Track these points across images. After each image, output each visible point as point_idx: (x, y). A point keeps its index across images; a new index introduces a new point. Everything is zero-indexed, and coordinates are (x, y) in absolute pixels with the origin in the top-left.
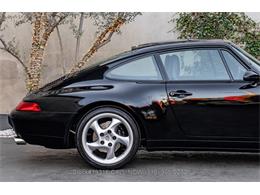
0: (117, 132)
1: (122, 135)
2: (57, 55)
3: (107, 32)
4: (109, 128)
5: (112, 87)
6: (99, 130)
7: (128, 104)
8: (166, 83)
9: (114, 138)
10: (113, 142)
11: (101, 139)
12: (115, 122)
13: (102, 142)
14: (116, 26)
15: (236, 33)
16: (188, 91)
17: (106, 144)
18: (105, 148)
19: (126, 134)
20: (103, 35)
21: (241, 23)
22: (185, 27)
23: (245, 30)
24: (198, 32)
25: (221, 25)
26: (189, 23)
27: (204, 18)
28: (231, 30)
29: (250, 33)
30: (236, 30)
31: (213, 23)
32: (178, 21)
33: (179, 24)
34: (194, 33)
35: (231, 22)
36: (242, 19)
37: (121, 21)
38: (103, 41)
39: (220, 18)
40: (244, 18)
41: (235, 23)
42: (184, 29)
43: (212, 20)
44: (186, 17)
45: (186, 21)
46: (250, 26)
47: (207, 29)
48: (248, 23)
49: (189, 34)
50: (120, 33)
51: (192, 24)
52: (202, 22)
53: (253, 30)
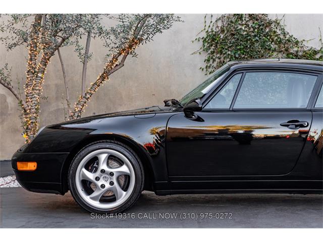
2: (57, 85)
3: (120, 54)
14: (130, 47)
15: (275, 53)
21: (280, 42)
22: (213, 47)
23: (286, 50)
24: (229, 53)
25: (256, 45)
26: (217, 43)
27: (236, 36)
28: (270, 49)
29: (292, 54)
30: (275, 50)
31: (247, 41)
32: (205, 41)
33: (206, 44)
34: (224, 54)
35: (269, 40)
36: (282, 37)
37: (137, 41)
38: (115, 65)
39: (255, 36)
40: (284, 34)
41: (273, 41)
42: (212, 50)
43: (246, 38)
44: (214, 35)
45: (213, 40)
46: (291, 45)
47: (240, 49)
48: (289, 41)
49: (218, 55)
50: (135, 55)
51: (221, 43)
52: (233, 40)
53: (296, 49)
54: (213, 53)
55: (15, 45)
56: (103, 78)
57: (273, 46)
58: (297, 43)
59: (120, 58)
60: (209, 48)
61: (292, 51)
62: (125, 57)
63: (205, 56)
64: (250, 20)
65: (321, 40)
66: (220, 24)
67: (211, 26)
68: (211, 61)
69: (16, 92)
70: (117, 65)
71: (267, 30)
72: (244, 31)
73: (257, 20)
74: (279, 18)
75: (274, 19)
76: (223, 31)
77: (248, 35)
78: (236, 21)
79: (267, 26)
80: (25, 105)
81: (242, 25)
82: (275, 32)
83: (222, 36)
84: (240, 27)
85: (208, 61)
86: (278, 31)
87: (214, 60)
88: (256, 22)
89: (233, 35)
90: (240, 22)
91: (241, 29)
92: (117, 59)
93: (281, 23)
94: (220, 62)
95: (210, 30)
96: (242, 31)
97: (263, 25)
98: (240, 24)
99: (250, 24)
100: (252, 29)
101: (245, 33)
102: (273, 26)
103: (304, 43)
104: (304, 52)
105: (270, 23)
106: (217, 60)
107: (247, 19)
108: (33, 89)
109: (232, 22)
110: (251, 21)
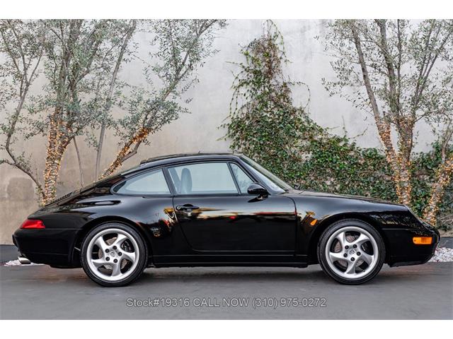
0: (123, 249)
1: (128, 251)
3: (131, 142)
4: (114, 244)
5: (119, 202)
6: (104, 246)
7: (136, 220)
8: (174, 196)
9: (120, 254)
10: (119, 258)
11: (106, 255)
12: (121, 237)
13: (108, 259)
14: (141, 136)
15: (300, 141)
16: (195, 205)
17: (111, 261)
18: (110, 264)
19: (133, 250)
20: (127, 146)
21: (304, 130)
22: (238, 134)
23: (311, 138)
24: (255, 139)
25: (281, 132)
26: (242, 129)
27: (261, 123)
28: (294, 137)
29: (316, 141)
30: (299, 137)
31: (272, 128)
32: (230, 127)
33: (231, 131)
34: (249, 141)
35: (293, 127)
36: (306, 124)
37: (147, 130)
38: (127, 153)
39: (280, 123)
40: (309, 122)
41: (298, 128)
42: (237, 136)
43: (271, 125)
44: (240, 122)
45: (239, 126)
46: (315, 133)
47: (265, 136)
48: (313, 129)
49: (244, 141)
50: (148, 143)
51: (246, 129)
52: (258, 127)
53: (320, 136)
54: (238, 139)
55: (32, 135)
56: (116, 164)
57: (298, 133)
58: (321, 130)
59: (132, 147)
60: (234, 135)
61: (316, 139)
62: (138, 146)
63: (231, 142)
64: (275, 107)
65: (344, 128)
66: (245, 111)
67: (237, 112)
68: (237, 147)
69: (35, 178)
70: (130, 152)
71: (292, 117)
72: (269, 118)
73: (281, 107)
74: (304, 106)
75: (298, 107)
76: (248, 118)
77: (273, 122)
78: (261, 108)
79: (291, 114)
80: (44, 190)
81: (267, 112)
82: (299, 120)
83: (247, 123)
84: (265, 114)
85: (234, 147)
86: (302, 119)
87: (240, 147)
88: (281, 109)
89: (258, 122)
90: (265, 109)
91: (266, 116)
92: (129, 147)
93: (306, 111)
94: (246, 148)
95: (235, 117)
96: (267, 118)
97: (288, 112)
98: (265, 111)
99: (275, 111)
100: (277, 117)
101: (270, 120)
102: (297, 113)
103: (329, 131)
104: (328, 139)
105: (294, 111)
106: (243, 146)
107: (272, 107)
108: (50, 175)
109: (257, 109)
110: (276, 109)
